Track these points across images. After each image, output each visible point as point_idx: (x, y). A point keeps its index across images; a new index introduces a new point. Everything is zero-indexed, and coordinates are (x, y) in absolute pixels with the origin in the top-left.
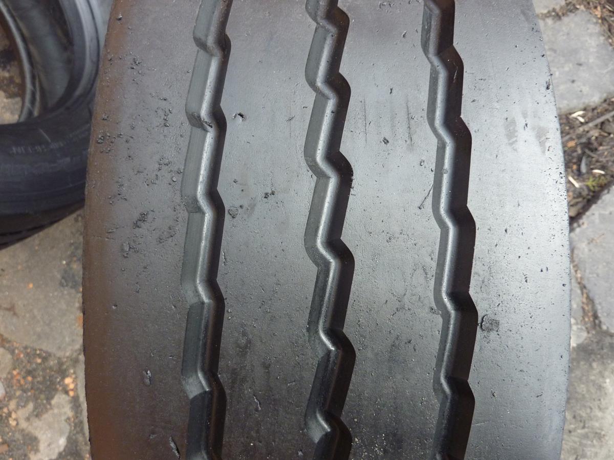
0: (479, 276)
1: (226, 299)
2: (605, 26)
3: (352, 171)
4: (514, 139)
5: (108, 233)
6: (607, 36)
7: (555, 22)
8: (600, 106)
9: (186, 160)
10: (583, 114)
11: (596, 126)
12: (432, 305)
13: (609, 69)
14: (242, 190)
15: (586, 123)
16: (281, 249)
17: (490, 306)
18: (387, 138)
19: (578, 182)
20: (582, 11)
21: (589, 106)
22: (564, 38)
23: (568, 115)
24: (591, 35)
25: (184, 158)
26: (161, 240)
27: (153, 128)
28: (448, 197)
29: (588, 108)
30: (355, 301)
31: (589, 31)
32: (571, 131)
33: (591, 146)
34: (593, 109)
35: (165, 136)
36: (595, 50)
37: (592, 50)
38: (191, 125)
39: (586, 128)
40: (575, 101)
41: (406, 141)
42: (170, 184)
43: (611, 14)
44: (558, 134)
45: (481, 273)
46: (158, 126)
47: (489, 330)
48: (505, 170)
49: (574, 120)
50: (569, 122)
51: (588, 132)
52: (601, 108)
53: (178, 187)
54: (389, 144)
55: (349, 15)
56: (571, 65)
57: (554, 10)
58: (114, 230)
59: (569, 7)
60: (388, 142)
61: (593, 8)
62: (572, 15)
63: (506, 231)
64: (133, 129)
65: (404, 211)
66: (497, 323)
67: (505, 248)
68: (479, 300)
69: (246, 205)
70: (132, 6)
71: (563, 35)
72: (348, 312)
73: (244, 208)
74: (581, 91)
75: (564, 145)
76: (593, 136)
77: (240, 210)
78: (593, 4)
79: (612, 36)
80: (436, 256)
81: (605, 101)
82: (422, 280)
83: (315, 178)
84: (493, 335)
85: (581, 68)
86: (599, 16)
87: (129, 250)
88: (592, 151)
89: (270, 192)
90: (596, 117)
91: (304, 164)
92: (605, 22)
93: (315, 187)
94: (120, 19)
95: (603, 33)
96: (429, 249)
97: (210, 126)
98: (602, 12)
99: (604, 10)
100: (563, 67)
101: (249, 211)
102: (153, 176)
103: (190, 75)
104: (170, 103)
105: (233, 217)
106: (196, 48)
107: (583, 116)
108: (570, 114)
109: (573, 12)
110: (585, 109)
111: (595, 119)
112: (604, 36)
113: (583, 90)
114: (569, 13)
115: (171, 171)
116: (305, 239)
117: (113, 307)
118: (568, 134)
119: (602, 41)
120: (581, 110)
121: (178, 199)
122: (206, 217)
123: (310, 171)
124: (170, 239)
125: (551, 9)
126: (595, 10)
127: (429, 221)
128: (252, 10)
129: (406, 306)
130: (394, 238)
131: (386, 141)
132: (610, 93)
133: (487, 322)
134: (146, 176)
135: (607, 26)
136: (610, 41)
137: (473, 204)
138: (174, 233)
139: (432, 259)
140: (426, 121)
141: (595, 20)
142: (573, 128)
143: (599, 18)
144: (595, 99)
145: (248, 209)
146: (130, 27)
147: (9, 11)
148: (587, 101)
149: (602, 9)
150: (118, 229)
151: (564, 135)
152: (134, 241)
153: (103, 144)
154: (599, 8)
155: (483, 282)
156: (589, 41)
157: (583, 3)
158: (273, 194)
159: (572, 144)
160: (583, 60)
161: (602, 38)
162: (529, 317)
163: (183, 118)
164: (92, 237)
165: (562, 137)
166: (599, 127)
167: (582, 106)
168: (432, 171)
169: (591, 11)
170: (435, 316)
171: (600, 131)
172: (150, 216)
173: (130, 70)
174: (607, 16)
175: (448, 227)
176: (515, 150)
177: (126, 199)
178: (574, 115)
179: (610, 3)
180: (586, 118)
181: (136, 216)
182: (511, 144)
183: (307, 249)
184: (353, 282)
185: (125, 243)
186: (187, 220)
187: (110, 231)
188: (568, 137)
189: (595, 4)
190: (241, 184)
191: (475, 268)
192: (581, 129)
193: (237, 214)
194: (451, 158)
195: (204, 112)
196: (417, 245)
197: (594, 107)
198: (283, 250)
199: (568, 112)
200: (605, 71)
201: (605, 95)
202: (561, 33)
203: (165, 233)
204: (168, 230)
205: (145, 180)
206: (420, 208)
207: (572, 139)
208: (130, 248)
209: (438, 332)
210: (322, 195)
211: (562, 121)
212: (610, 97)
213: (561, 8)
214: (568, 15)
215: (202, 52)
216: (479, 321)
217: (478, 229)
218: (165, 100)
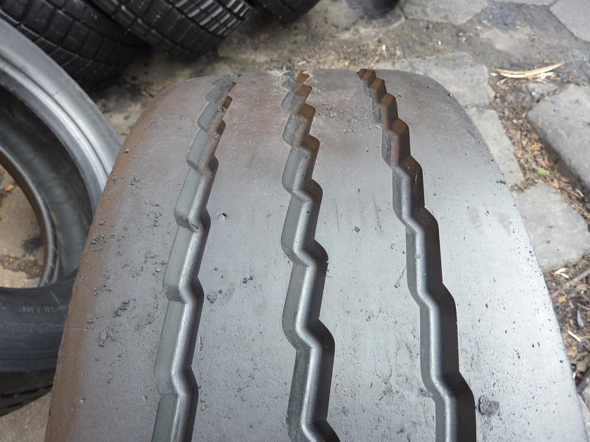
0: (467, 352)
1: (200, 387)
2: (564, 194)
3: (327, 256)
4: (479, 223)
5: (88, 323)
6: (568, 202)
7: (519, 194)
8: (580, 262)
9: (170, 253)
10: (566, 271)
11: (582, 280)
12: (422, 387)
13: (579, 229)
14: (222, 277)
15: (571, 278)
16: (259, 331)
17: (485, 385)
18: (358, 227)
19: (578, 336)
20: (541, 184)
21: (570, 263)
22: (531, 206)
23: (552, 273)
24: (554, 202)
25: (169, 251)
26: (139, 327)
27: (144, 228)
28: (424, 280)
29: (569, 265)
30: (337, 385)
31: (552, 199)
32: (559, 287)
33: (582, 300)
34: (574, 266)
35: (154, 234)
36: (562, 214)
37: (558, 214)
38: (178, 224)
39: (572, 283)
40: (555, 259)
41: (376, 229)
42: (153, 274)
43: (568, 185)
44: (546, 291)
45: (469, 349)
46: (148, 227)
47: (490, 414)
48: (475, 249)
49: (559, 276)
50: (554, 279)
51: (575, 287)
52: (581, 264)
53: (160, 277)
54: (360, 232)
55: (319, 140)
56: (543, 228)
57: (516, 185)
58: (95, 320)
59: (528, 182)
60: (359, 230)
61: (550, 181)
62: (533, 188)
63: (487, 306)
64: (125, 230)
65: (381, 290)
66: (497, 404)
67: (489, 324)
68: (471, 380)
69: (225, 291)
70: (138, 143)
71: (529, 204)
72: (331, 399)
73: (223, 293)
74: (558, 250)
75: (554, 301)
76: (581, 291)
77: (219, 295)
78: (549, 178)
79: (573, 202)
80: (418, 333)
81: (583, 257)
82: (407, 360)
83: (292, 263)
84: (494, 419)
85: (553, 230)
86: (557, 187)
87: (106, 340)
88: (585, 305)
89: (248, 277)
90: (579, 273)
91: (281, 252)
92: (564, 192)
93: (292, 272)
94: (127, 152)
95: (564, 200)
96: (411, 327)
97: (196, 228)
98: (559, 184)
99: (561, 182)
100: (535, 230)
101: (227, 295)
102: (139, 268)
103: (182, 186)
104: (162, 208)
105: (212, 302)
106: (187, 167)
107: (567, 273)
108: (554, 271)
109: (534, 186)
110: (566, 266)
111: (579, 275)
112: (566, 202)
113: (560, 249)
114: (530, 187)
115: (156, 263)
116: (282, 321)
117: (81, 401)
118: (556, 290)
119: (565, 207)
120: (563, 268)
121: (159, 287)
122: (186, 307)
123: (287, 258)
124: (148, 326)
125: (513, 184)
126: (552, 183)
127: (406, 299)
128: (238, 140)
129: (393, 388)
130: (374, 316)
131: (357, 230)
132: (586, 250)
133: (485, 404)
134: (132, 269)
135: (566, 194)
136: (573, 206)
137: (448, 281)
138: (152, 320)
139: (414, 336)
140: (393, 212)
141: (554, 191)
142: (560, 283)
143: (558, 189)
144: (574, 256)
145: (227, 294)
146: (134, 156)
147: (45, 203)
148: (566, 258)
149: (558, 182)
150: (98, 319)
151: (552, 291)
152: (113, 330)
153: (97, 244)
154: (555, 181)
155: (473, 359)
156: (554, 207)
157: (540, 178)
158: (252, 279)
159: (562, 299)
160: (552, 223)
161: (565, 205)
162: (531, 398)
163: (172, 219)
164: (73, 329)
165: (550, 294)
166: (585, 281)
167: (563, 264)
168: (403, 253)
169: (549, 184)
170: (426, 398)
171: (587, 285)
172: (131, 305)
173: (129, 186)
174: (564, 186)
175: (428, 308)
176: (482, 232)
177: (110, 291)
178: (558, 272)
179: (564, 176)
180: (570, 274)
181: (118, 304)
182: (477, 228)
183: (285, 331)
184: (334, 364)
185: (103, 331)
186: (166, 306)
187: (90, 321)
188: (556, 293)
189: (551, 178)
190: (221, 271)
191: (461, 344)
192: (568, 284)
193: (215, 299)
194: (422, 245)
195: (192, 216)
196: (397, 323)
197: (574, 263)
198: (261, 333)
199: (551, 270)
200: (576, 231)
201: (582, 252)
202: (527, 203)
203: (144, 320)
204: (147, 317)
205: (130, 272)
206: (396, 287)
207: (561, 295)
208: (108, 336)
209: (432, 419)
210: (300, 280)
211: (547, 278)
212: (586, 253)
213: (522, 183)
214: (529, 188)
215: (192, 170)
216: (476, 404)
217: (458, 305)
218: (157, 206)
